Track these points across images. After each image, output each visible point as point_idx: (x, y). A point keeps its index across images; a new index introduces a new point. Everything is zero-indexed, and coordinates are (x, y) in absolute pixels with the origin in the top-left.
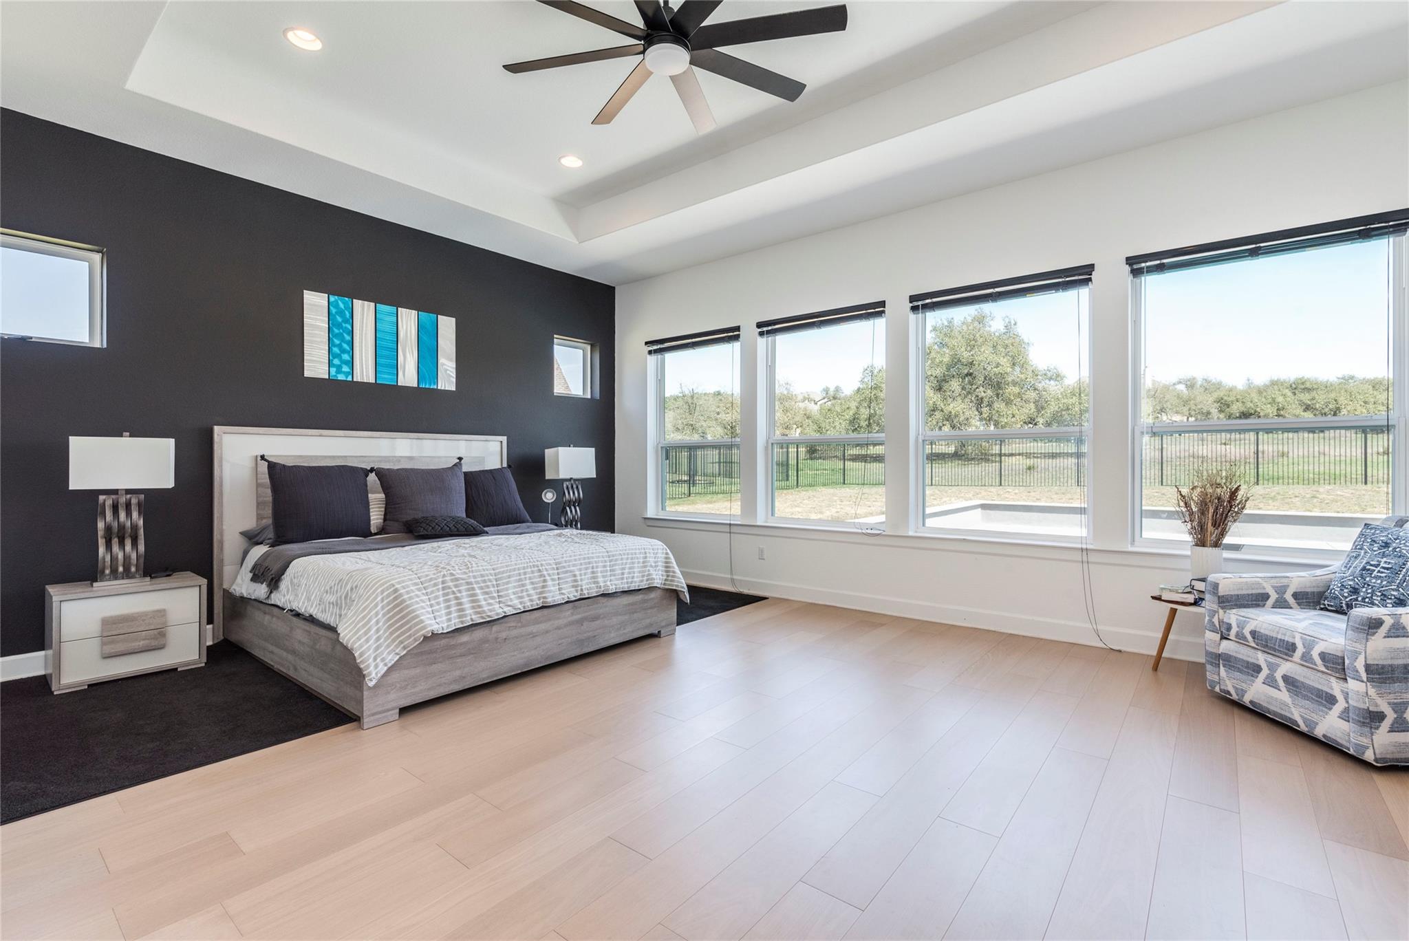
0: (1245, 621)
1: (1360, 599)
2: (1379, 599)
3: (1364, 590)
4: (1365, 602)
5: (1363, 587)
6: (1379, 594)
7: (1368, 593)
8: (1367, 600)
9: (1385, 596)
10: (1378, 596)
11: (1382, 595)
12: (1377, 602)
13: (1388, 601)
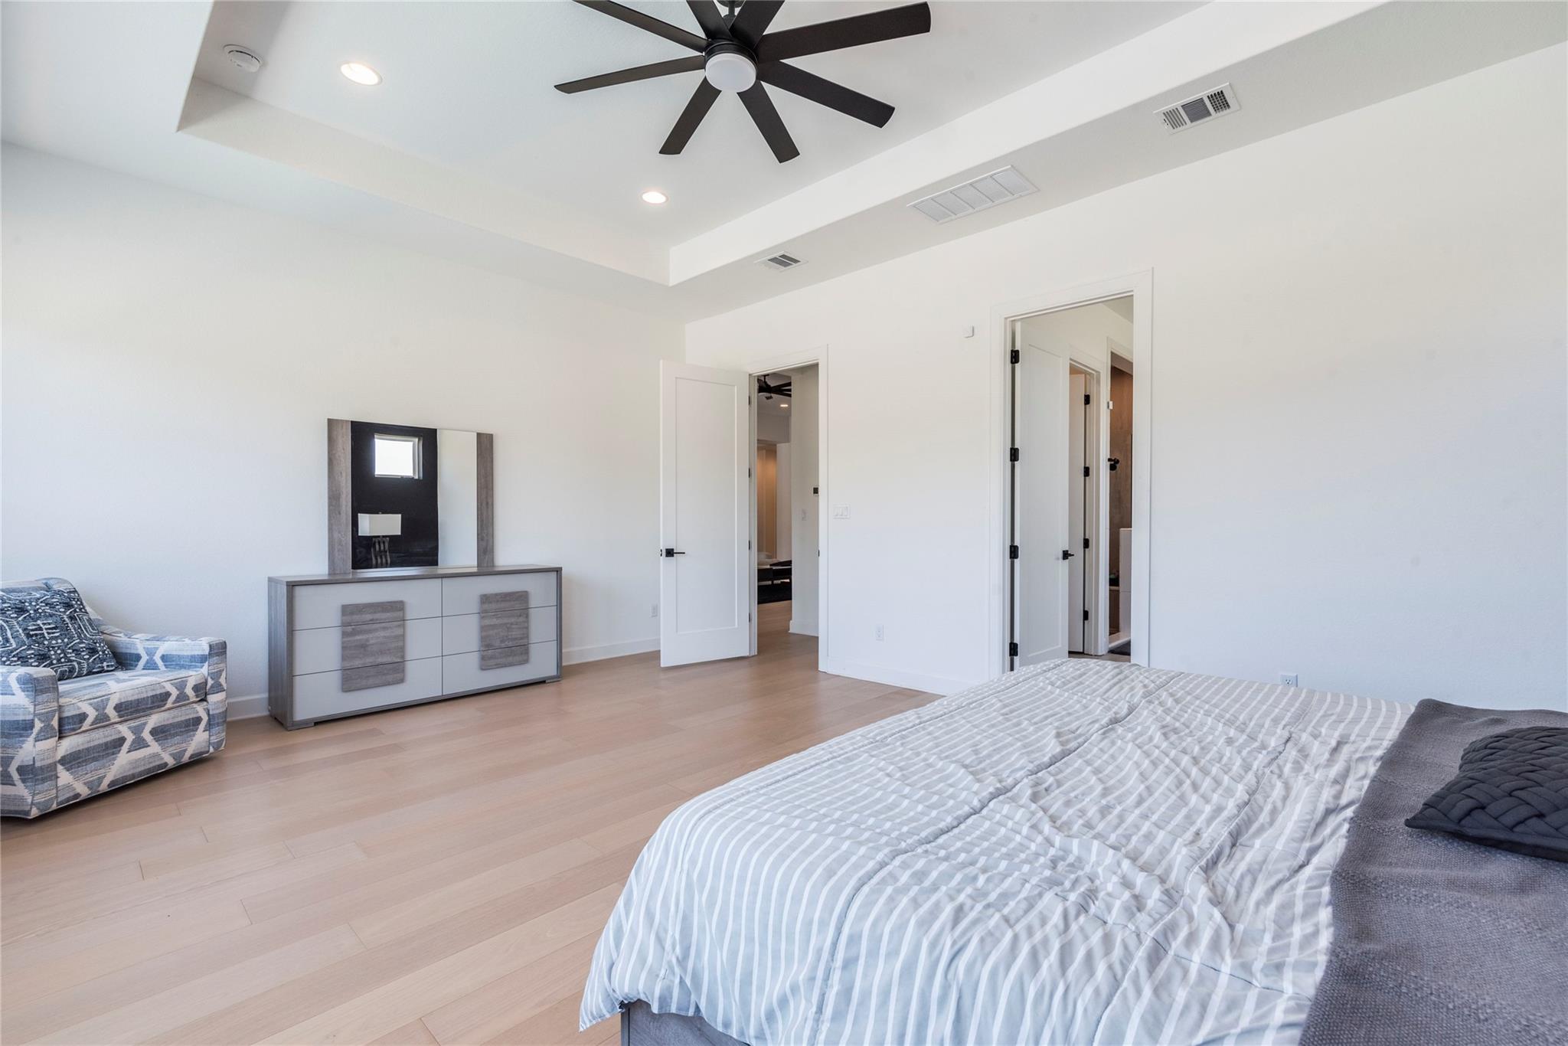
0: (102, 701)
1: (55, 662)
2: (74, 655)
3: (52, 652)
4: (62, 663)
5: (50, 651)
6: (70, 651)
7: (60, 654)
8: (63, 660)
9: (76, 650)
10: (71, 653)
11: (73, 651)
12: (74, 658)
13: (83, 654)
